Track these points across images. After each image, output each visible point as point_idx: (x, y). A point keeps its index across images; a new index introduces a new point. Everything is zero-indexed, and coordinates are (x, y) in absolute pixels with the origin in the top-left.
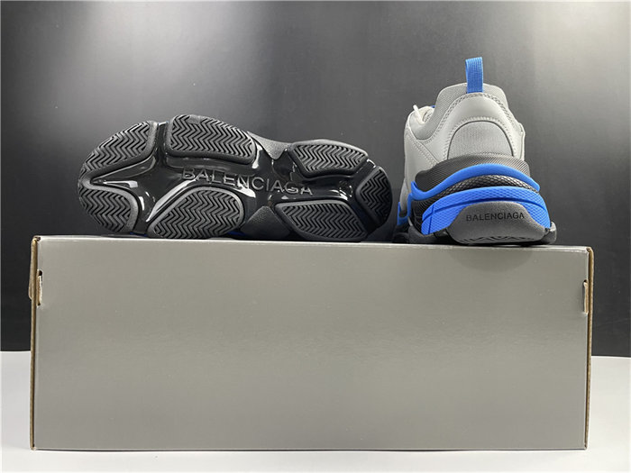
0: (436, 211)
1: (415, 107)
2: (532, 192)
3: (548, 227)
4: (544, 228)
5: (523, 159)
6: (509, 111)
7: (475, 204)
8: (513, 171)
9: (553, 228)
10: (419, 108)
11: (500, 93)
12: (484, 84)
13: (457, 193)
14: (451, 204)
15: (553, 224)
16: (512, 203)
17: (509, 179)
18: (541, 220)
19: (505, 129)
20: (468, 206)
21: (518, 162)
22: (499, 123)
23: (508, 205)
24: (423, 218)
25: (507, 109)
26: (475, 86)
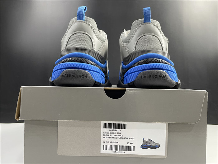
0: (129, 74)
1: (124, 30)
2: (170, 66)
3: (177, 81)
4: (175, 82)
5: (167, 52)
6: (161, 32)
7: (145, 71)
8: (162, 57)
9: (179, 82)
10: (126, 31)
11: (158, 23)
12: (151, 19)
13: (138, 66)
14: (135, 71)
15: (179, 80)
16: (161, 70)
17: (161, 60)
18: (174, 79)
19: (160, 39)
20: (142, 72)
21: (165, 53)
22: (157, 36)
23: (159, 71)
24: (124, 77)
25: (161, 30)
26: (147, 20)
